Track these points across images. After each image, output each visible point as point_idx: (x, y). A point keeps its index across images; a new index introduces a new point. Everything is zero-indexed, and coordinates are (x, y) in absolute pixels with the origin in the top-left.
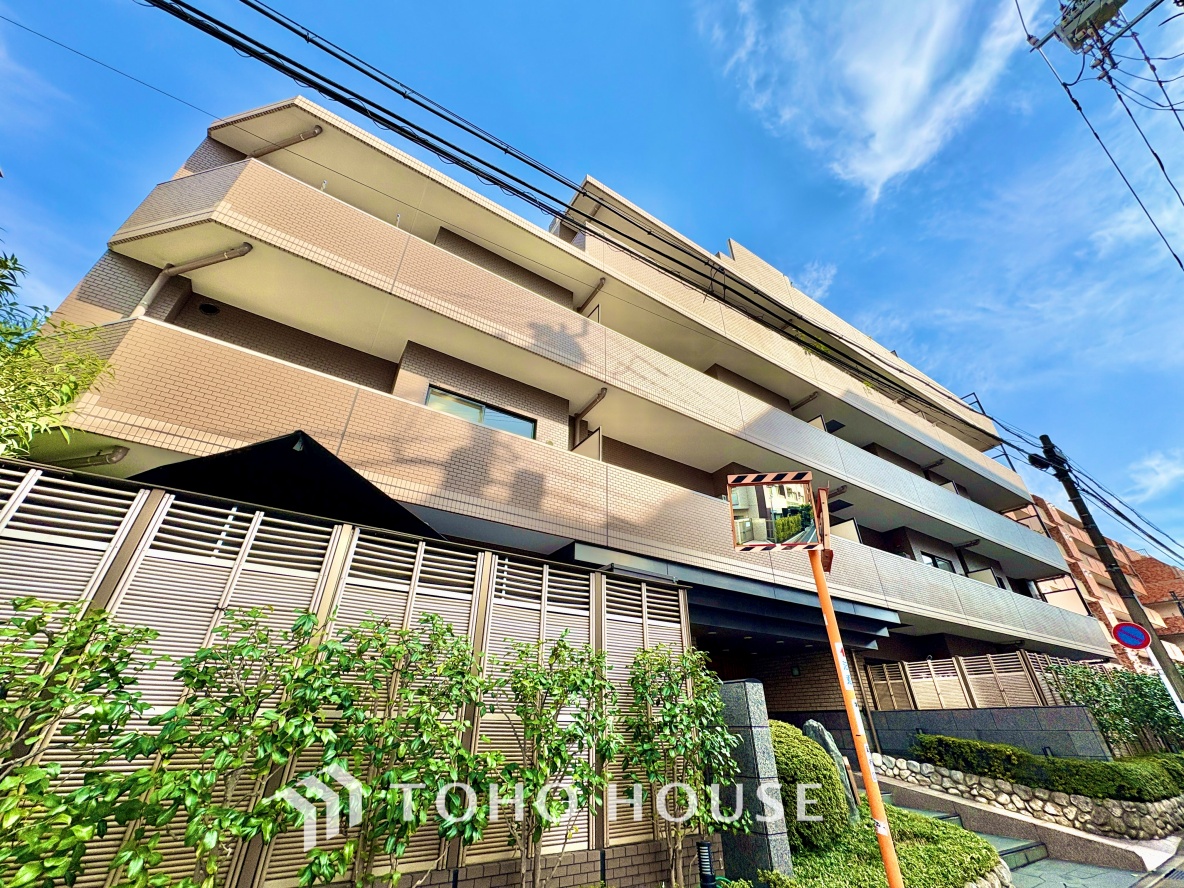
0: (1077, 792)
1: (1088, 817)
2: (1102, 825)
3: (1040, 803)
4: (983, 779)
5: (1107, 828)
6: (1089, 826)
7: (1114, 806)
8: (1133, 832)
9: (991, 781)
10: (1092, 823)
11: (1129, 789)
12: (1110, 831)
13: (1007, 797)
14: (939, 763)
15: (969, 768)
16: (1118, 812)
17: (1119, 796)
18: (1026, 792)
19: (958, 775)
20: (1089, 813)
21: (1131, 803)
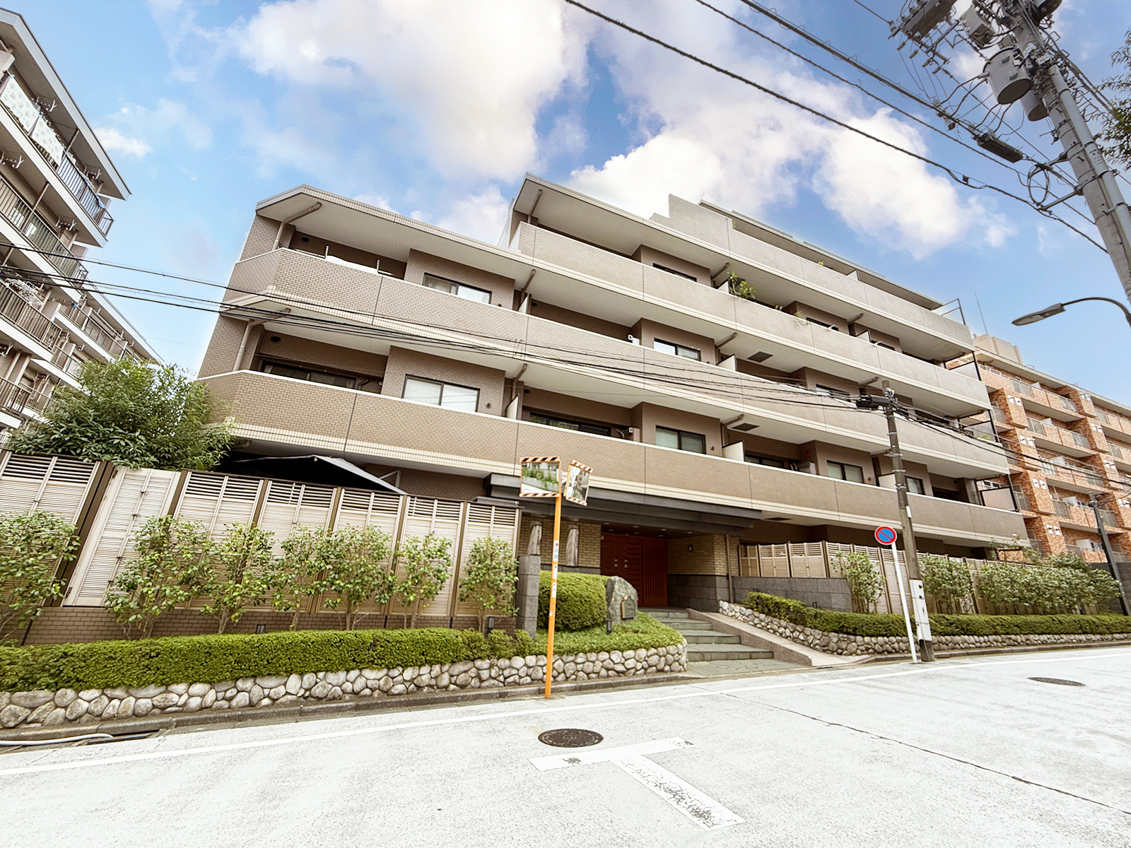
0: (816, 628)
1: (818, 642)
2: (824, 646)
3: (798, 633)
4: (774, 619)
5: (826, 648)
6: (817, 647)
7: (834, 636)
8: (840, 651)
9: (778, 620)
10: (819, 645)
11: (847, 628)
12: (828, 650)
13: (784, 630)
14: (755, 609)
15: (769, 613)
16: (835, 640)
17: (840, 630)
18: (792, 627)
19: (763, 616)
20: (819, 639)
21: (845, 636)
